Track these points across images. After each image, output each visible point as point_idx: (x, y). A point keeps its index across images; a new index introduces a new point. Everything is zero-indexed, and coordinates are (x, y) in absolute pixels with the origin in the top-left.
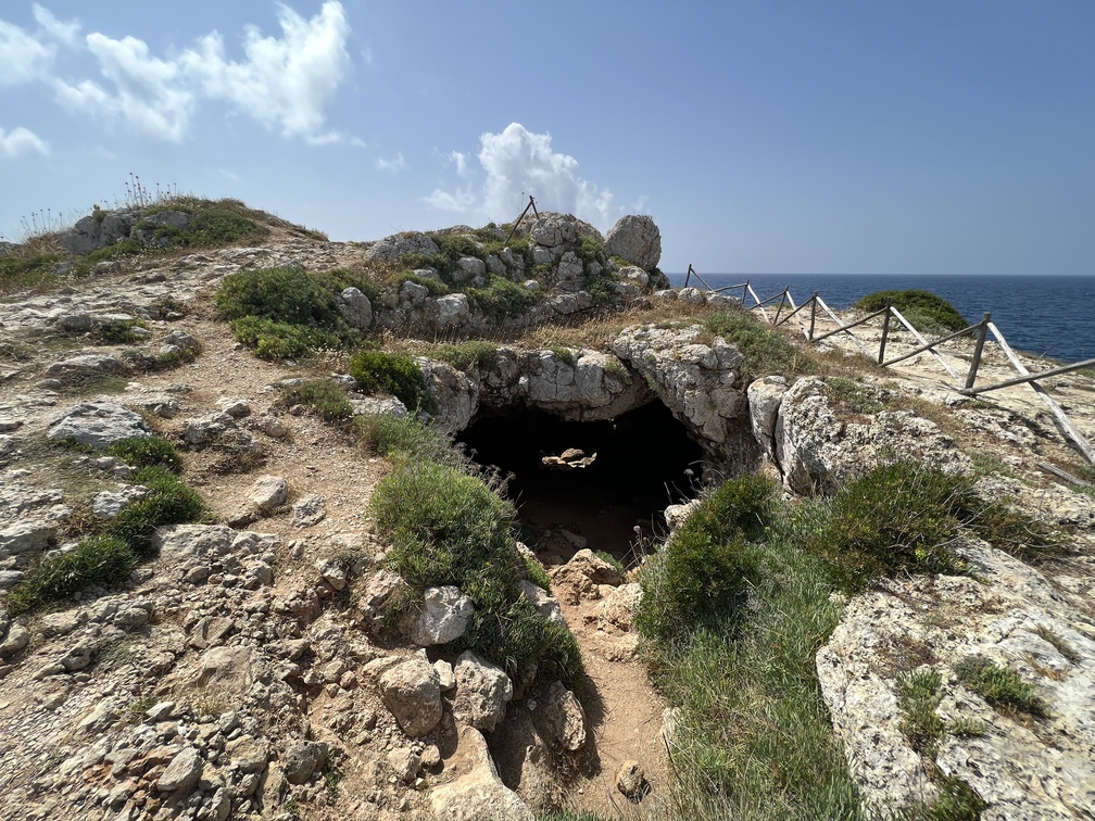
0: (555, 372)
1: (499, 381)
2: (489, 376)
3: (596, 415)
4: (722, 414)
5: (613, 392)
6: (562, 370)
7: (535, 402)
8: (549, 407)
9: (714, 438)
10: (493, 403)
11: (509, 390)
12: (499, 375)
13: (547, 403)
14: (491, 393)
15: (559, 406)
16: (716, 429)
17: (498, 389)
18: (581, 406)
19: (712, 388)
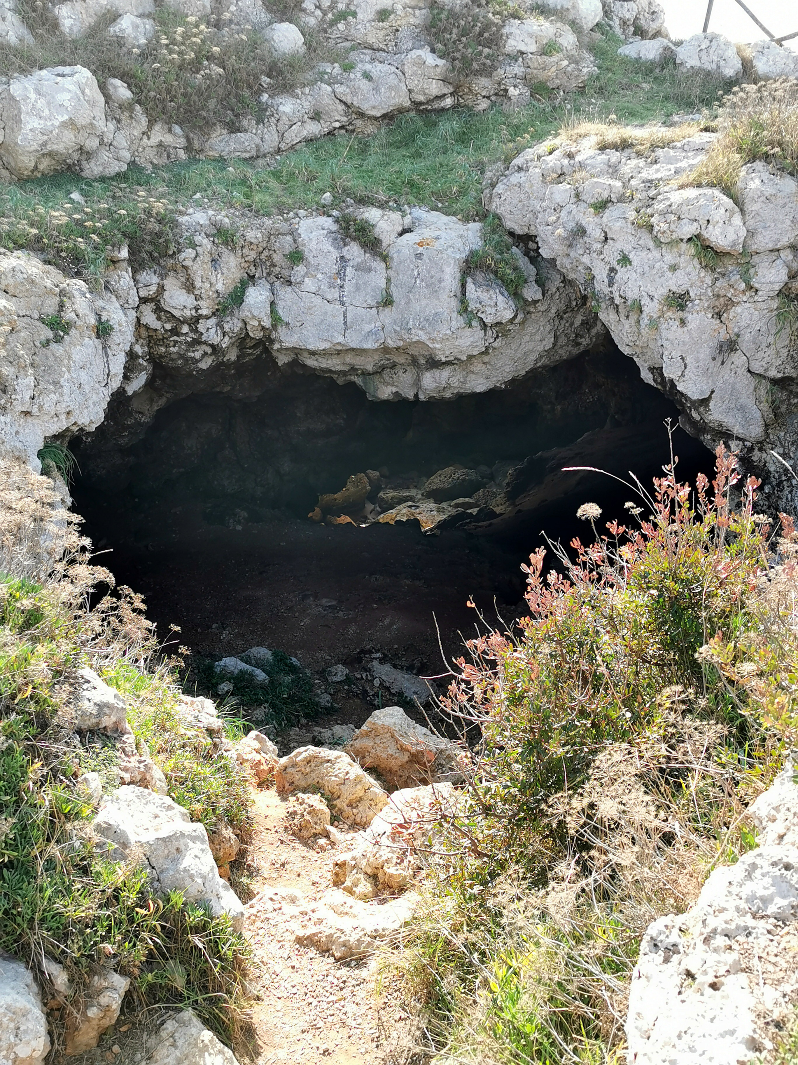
0: (341, 274)
1: (190, 301)
2: (161, 289)
3: (455, 382)
4: (757, 367)
5: (489, 320)
6: (358, 268)
7: (296, 351)
8: (334, 364)
9: (737, 430)
10: (186, 360)
11: (219, 325)
12: (189, 287)
13: (325, 353)
14: (175, 332)
15: (358, 362)
16: (742, 409)
17: (194, 321)
18: (414, 362)
19: (730, 303)
